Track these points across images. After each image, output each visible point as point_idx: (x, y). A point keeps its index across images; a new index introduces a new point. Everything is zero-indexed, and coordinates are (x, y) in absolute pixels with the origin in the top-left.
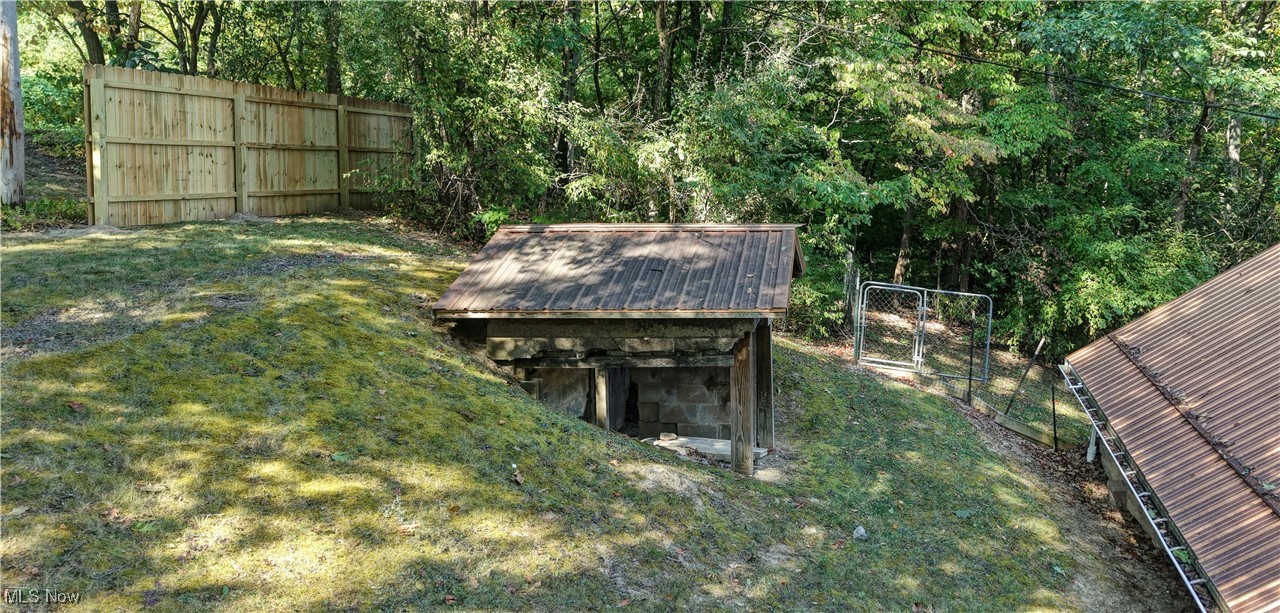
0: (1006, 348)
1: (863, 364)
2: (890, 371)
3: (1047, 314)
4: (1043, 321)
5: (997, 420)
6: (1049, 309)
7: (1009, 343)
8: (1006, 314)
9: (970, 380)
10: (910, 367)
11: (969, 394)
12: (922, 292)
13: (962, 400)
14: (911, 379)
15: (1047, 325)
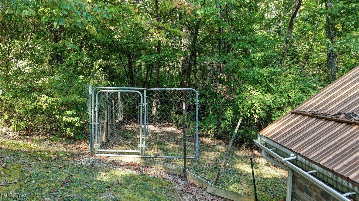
0: (207, 136)
1: (98, 155)
2: (120, 159)
3: (228, 115)
4: (226, 119)
5: (209, 190)
6: (228, 112)
7: (209, 132)
8: (205, 119)
9: (185, 159)
10: (137, 154)
11: (185, 171)
12: (142, 91)
13: (180, 176)
14: (138, 163)
15: (228, 121)
